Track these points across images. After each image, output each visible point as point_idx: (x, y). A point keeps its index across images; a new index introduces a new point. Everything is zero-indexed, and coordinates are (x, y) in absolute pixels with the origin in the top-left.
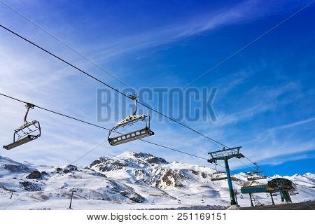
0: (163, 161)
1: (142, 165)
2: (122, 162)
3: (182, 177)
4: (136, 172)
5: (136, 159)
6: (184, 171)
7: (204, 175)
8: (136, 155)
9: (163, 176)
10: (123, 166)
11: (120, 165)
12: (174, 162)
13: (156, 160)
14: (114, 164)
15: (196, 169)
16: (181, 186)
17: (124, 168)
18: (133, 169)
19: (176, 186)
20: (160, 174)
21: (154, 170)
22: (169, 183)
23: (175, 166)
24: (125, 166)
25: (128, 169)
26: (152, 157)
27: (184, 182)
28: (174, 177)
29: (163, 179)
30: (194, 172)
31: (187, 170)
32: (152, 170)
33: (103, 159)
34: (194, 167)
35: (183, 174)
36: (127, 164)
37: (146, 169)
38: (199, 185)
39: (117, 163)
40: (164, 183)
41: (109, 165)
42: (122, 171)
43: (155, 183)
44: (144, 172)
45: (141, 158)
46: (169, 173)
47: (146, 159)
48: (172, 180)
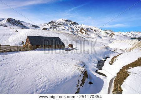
0: (77, 24)
1: (69, 25)
2: (61, 23)
3: (88, 31)
4: (68, 28)
5: (66, 22)
6: (87, 28)
7: (95, 31)
11: (61, 25)
12: (82, 25)
13: (75, 23)
14: (58, 24)
15: (92, 28)
16: (88, 34)
17: (63, 26)
18: (66, 27)
19: (86, 34)
20: (78, 29)
21: (75, 28)
22: (83, 33)
24: (63, 25)
25: (65, 26)
26: (73, 22)
27: (89, 33)
28: (85, 31)
29: (80, 31)
30: (91, 29)
31: (89, 28)
32: (74, 27)
33: (52, 22)
34: (91, 27)
35: (87, 30)
36: (64, 24)
37: (71, 27)
38: (94, 34)
39: (59, 24)
40: (80, 33)
41: (56, 25)
42: (63, 27)
43: (76, 33)
44: (71, 28)
45: (68, 22)
46: (82, 29)
47: (70, 23)
48: (84, 32)
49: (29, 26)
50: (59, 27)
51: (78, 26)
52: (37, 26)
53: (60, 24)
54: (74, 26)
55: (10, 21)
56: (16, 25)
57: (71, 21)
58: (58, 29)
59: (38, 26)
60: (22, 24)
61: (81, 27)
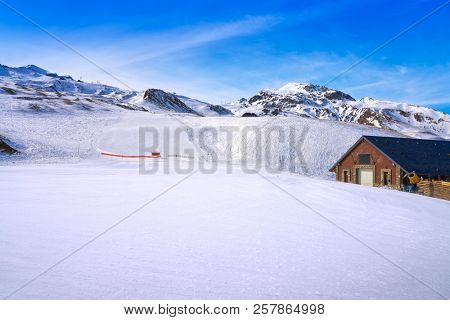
0: (348, 97)
1: (319, 102)
2: (293, 98)
3: (389, 119)
4: (317, 111)
5: (308, 93)
6: (387, 111)
7: (418, 117)
8: (307, 88)
9: (358, 117)
10: (297, 103)
11: (292, 101)
12: (366, 99)
13: (338, 95)
14: (283, 100)
15: (405, 109)
17: (298, 105)
18: (312, 108)
20: (351, 114)
23: (371, 104)
24: (300, 103)
25: (306, 107)
26: (331, 92)
28: (377, 118)
29: (359, 121)
30: (403, 113)
31: (392, 111)
32: (337, 109)
33: (264, 94)
34: (401, 106)
35: (388, 116)
36: (302, 100)
37: (326, 107)
38: (417, 131)
39: (287, 100)
41: (277, 102)
42: (299, 109)
44: (328, 111)
45: (314, 93)
46: (368, 113)
47: (323, 94)
48: (376, 123)
49: (201, 108)
50: (292, 110)
51: (351, 103)
52: (224, 109)
53: (289, 101)
55: (153, 96)
56: (169, 108)
59: (227, 108)
60: (183, 105)
61: (361, 105)
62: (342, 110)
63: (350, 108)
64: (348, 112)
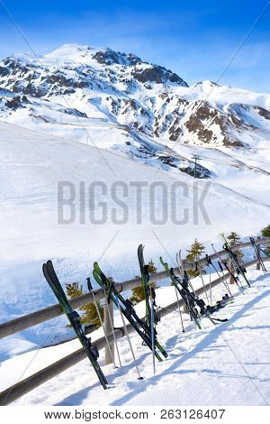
0: (175, 79)
1: (121, 87)
2: (70, 75)
3: (238, 124)
4: (114, 103)
6: (238, 109)
8: (101, 57)
9: (186, 119)
10: (76, 85)
11: (67, 82)
12: (207, 84)
13: (156, 74)
14: (50, 80)
16: (238, 144)
17: (78, 90)
18: (104, 96)
19: (226, 143)
20: (176, 112)
22: (206, 135)
24: (82, 85)
25: (94, 94)
26: (144, 67)
27: (246, 137)
28: (219, 121)
29: (187, 125)
30: (264, 112)
32: (152, 101)
33: (13, 65)
35: (237, 117)
37: (132, 97)
39: (58, 79)
40: (190, 137)
41: (37, 83)
42: (78, 100)
43: (167, 135)
44: (134, 104)
45: (114, 67)
46: (204, 112)
47: (130, 69)
48: (216, 129)
50: (55, 100)
51: (178, 91)
53: (63, 82)
54: (150, 93)
57: (134, 61)
58: (41, 111)
61: (195, 96)
62: (160, 102)
63: (175, 101)
64: (171, 107)
